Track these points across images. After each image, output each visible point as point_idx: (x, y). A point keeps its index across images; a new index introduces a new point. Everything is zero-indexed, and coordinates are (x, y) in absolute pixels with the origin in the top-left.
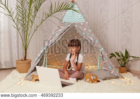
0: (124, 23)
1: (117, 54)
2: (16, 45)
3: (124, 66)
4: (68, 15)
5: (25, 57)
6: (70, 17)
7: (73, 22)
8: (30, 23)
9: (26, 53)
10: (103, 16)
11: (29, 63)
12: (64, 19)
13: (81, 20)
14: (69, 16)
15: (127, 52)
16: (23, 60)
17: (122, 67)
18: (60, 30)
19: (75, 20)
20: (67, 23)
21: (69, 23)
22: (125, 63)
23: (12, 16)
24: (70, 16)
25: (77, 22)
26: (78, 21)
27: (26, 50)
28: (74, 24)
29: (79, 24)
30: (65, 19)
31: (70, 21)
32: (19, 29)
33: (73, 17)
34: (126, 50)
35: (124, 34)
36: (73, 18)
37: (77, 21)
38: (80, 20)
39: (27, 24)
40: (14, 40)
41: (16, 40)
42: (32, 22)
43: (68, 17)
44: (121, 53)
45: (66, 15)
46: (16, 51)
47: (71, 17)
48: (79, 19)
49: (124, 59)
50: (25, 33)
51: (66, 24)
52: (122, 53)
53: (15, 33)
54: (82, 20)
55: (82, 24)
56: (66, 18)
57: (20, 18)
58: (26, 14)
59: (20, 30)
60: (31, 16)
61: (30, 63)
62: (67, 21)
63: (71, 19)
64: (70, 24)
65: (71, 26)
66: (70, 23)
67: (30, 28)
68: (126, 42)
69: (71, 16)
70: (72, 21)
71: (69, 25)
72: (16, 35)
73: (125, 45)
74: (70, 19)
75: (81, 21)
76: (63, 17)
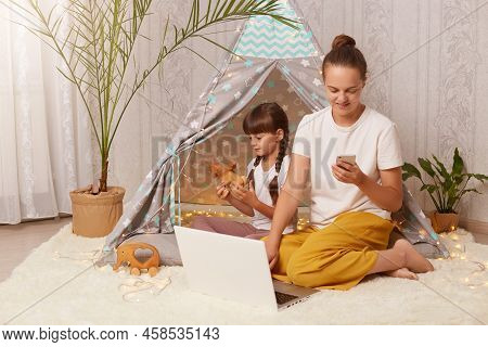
0: (449, 56)
1: (426, 165)
2: (69, 138)
3: (449, 211)
4: (255, 31)
5: (104, 180)
6: (263, 38)
7: (275, 57)
8: (119, 61)
9: (105, 164)
10: (374, 30)
11: (118, 201)
12: (240, 45)
13: (302, 48)
14: (258, 33)
15: (458, 160)
16: (96, 191)
17: (442, 212)
18: (227, 86)
19: (282, 47)
20: (251, 59)
21: (258, 62)
22: (452, 200)
23: (53, 34)
24: (264, 35)
25: (288, 56)
26: (292, 54)
27: (105, 155)
28: (277, 62)
29: (296, 63)
30: (245, 45)
31: (263, 51)
32: (78, 81)
33: (275, 36)
34: (456, 152)
35: (450, 96)
36: (273, 41)
37: (288, 52)
38: (297, 49)
39: (106, 67)
40: (63, 121)
41: (69, 118)
42: (125, 56)
43: (254, 40)
44: (438, 162)
45: (246, 32)
46: (70, 156)
47: (266, 37)
48: (294, 46)
49: (447, 186)
50: (102, 95)
51: (248, 63)
52: (441, 165)
53: (66, 95)
54: (306, 50)
55: (305, 63)
56: (248, 43)
57: (81, 42)
58: (102, 31)
59: (84, 86)
60: (122, 35)
61: (121, 202)
62: (250, 55)
63: (267, 45)
64: (260, 64)
65: (266, 69)
66: (264, 61)
67: (119, 78)
68: (455, 124)
69: (267, 33)
70: (271, 53)
71: (260, 69)
72: (67, 101)
73: (454, 133)
74: (263, 47)
75: (303, 52)
76: (237, 39)
